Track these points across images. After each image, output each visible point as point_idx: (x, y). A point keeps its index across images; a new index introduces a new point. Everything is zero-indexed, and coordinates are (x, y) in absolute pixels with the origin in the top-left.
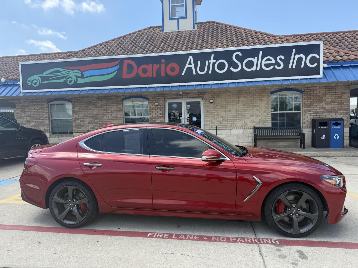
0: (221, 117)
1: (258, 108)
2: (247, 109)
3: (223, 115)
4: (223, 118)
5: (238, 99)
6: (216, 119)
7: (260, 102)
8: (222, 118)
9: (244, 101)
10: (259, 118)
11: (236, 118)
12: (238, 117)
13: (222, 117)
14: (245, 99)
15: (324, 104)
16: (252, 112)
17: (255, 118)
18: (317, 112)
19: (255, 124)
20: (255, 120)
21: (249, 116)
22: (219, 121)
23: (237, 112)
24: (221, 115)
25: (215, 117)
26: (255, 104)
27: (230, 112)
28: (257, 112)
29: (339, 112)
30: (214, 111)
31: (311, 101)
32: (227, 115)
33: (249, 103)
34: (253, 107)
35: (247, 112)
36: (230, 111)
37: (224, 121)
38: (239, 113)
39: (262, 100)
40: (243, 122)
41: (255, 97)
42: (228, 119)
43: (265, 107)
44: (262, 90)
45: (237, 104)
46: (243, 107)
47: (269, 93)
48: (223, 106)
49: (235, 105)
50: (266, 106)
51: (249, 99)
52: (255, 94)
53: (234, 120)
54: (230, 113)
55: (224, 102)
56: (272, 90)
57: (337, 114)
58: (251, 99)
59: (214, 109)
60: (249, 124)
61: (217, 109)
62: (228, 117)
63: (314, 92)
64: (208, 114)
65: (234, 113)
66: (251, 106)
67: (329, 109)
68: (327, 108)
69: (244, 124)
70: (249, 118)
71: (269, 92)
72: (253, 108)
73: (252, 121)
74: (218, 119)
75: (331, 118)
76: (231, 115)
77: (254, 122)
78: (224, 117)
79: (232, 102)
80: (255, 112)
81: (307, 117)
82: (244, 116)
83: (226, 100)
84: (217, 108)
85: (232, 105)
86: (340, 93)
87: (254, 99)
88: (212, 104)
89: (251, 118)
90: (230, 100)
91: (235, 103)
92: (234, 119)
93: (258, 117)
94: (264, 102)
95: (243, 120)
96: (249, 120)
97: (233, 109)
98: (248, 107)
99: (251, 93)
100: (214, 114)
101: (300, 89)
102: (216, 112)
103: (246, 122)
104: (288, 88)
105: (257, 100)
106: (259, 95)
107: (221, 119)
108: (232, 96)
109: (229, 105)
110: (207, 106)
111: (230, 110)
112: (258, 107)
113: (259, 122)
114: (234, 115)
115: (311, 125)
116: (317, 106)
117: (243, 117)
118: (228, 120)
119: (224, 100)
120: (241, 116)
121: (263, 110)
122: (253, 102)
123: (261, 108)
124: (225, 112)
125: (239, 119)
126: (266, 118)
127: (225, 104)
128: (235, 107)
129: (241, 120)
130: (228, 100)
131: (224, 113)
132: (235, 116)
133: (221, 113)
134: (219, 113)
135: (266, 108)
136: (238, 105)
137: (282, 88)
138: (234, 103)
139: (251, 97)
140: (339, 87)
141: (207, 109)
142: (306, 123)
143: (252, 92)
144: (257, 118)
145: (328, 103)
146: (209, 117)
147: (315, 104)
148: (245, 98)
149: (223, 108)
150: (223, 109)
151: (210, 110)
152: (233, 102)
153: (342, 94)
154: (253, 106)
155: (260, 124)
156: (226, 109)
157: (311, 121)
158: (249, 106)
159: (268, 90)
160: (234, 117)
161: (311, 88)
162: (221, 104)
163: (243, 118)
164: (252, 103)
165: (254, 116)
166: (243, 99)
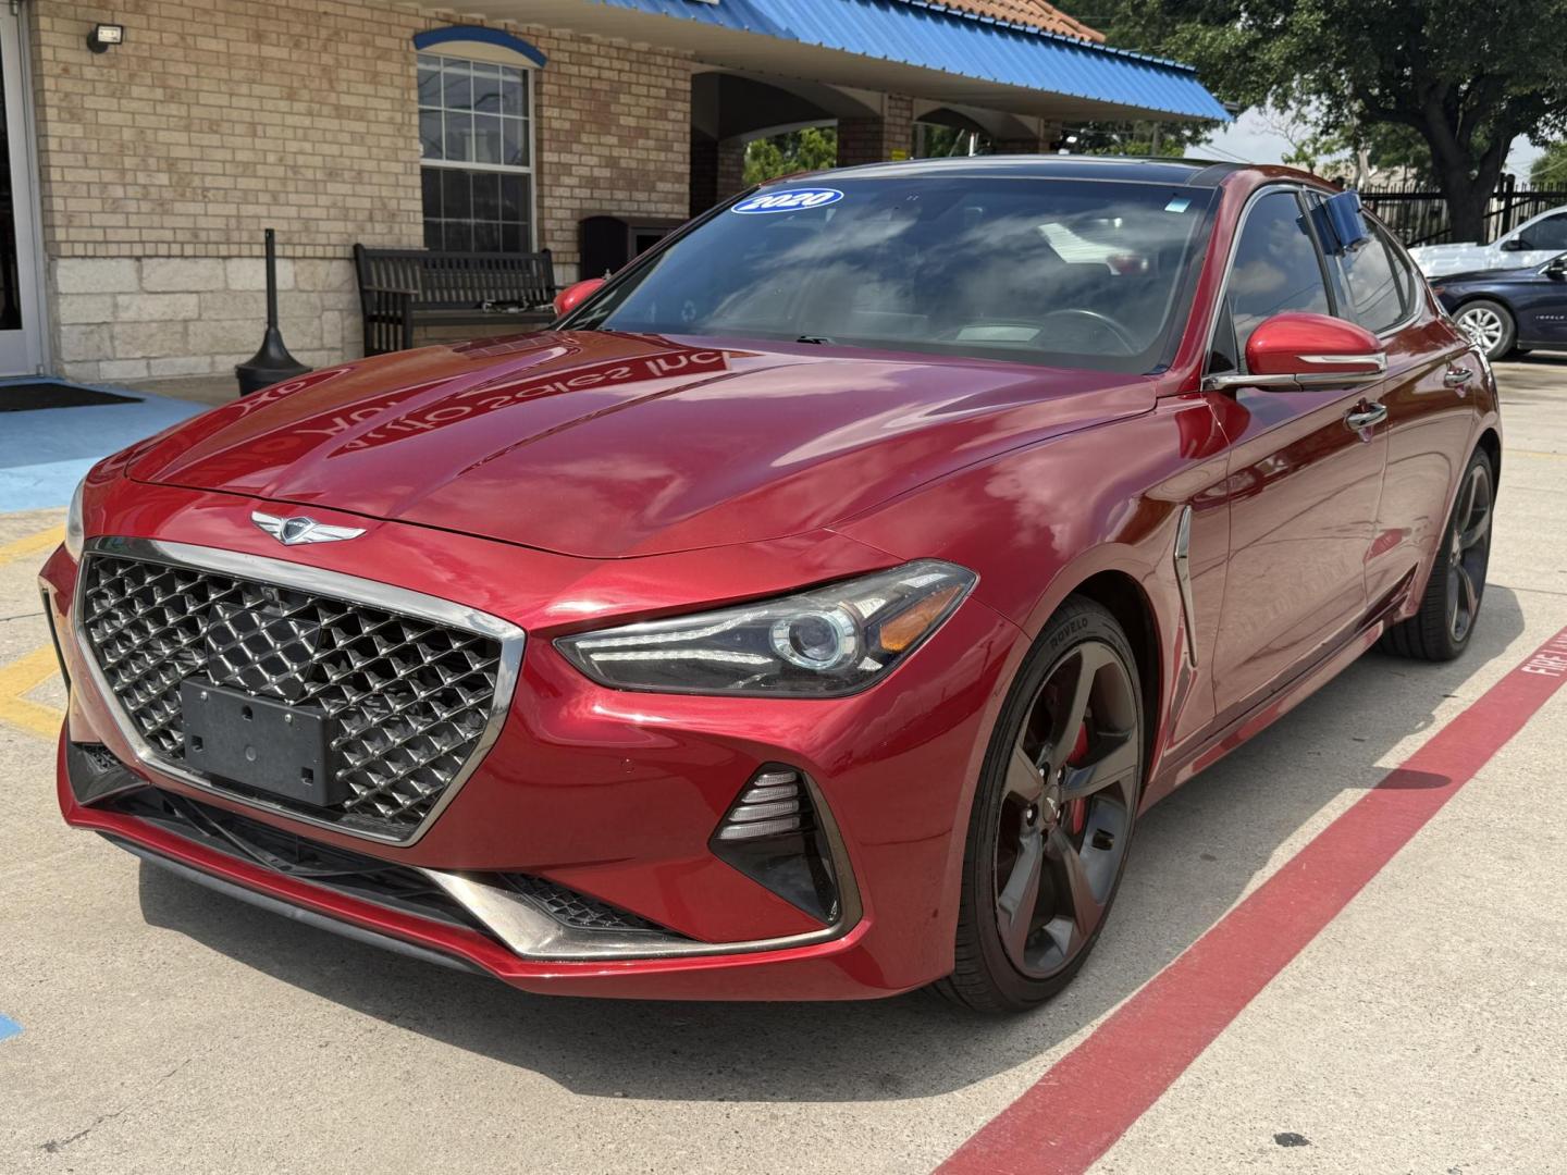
0: (163, 165)
1: (360, 127)
2: (307, 122)
3: (176, 152)
4: (175, 178)
5: (256, 47)
6: (129, 177)
7: (369, 89)
8: (169, 171)
9: (290, 68)
10: (368, 190)
11: (252, 184)
12: (261, 170)
13: (171, 165)
14: (295, 57)
15: (614, 140)
16: (335, 150)
17: (346, 189)
18: (592, 183)
19: (351, 227)
20: (350, 202)
21: (320, 175)
22: (154, 192)
23: (254, 135)
24: (162, 152)
25: (129, 162)
26: (346, 100)
27: (216, 132)
28: (356, 151)
29: (661, 186)
30: (117, 118)
31: (575, 116)
32: (196, 153)
33: (316, 84)
34: (339, 117)
35: (308, 147)
36: (214, 127)
37: (183, 195)
38: (269, 145)
39: (376, 74)
40: (293, 212)
41: (343, 48)
42: (209, 182)
43: (391, 121)
44: (376, 13)
45: (254, 82)
46: (283, 105)
47: (407, 40)
48: (172, 82)
49: (244, 89)
50: (398, 117)
51: (316, 61)
52: (343, 34)
53: (245, 191)
54: (215, 140)
55: (179, 54)
56: (421, 25)
57: (654, 196)
58: (327, 59)
59: (113, 95)
60: (323, 226)
61: (134, 105)
62: (208, 167)
63: (583, 68)
64: (78, 131)
65: (238, 141)
66: (326, 110)
67: (631, 169)
68: (623, 163)
69: (296, 226)
70: (321, 186)
71: (409, 33)
72: (334, 124)
73: (334, 205)
74: (142, 178)
75: (636, 215)
76: (220, 155)
77: (346, 219)
78: (184, 167)
79: (223, 61)
80: (347, 151)
81: (557, 204)
82: (295, 168)
83: (190, 40)
84: (136, 91)
85: (224, 88)
86: (663, 93)
87: (338, 64)
88: (100, 59)
89: (331, 187)
90: (213, 45)
91: (243, 73)
92: (243, 183)
93: (361, 183)
94: (389, 92)
95: (293, 198)
96: (323, 200)
97: (235, 115)
98: (310, 114)
99: (324, 20)
100: (116, 137)
101: (532, 41)
102: (130, 123)
103: (304, 213)
104: (487, 24)
105: (353, 75)
106: (365, 44)
107: (163, 179)
108: (220, 18)
109: (207, 85)
110: (66, 70)
111: (215, 117)
112: (361, 119)
113: (371, 219)
114: (241, 156)
115: (574, 247)
116: (595, 149)
117: (290, 174)
118: (205, 189)
119: (175, 39)
120: (280, 171)
121: (385, 142)
122: (335, 84)
123: (374, 128)
124: (188, 129)
125: (272, 185)
126: (401, 193)
127: (184, 69)
128: (243, 102)
129: (282, 198)
130: (204, 43)
131: (182, 137)
132: (246, 164)
133: (163, 136)
134: (150, 135)
135: (399, 130)
136: (257, 90)
137: (464, 21)
138: (238, 74)
139: (325, 49)
140: (659, 60)
141: (67, 95)
142: (557, 235)
143: (325, 13)
144: (359, 189)
145: (627, 140)
146: (80, 157)
147: (585, 138)
148: (297, 45)
149: (172, 97)
150: (173, 109)
151: (89, 103)
152: (230, 67)
153: (668, 98)
154: (340, 112)
155: (373, 229)
156: (196, 112)
157: (573, 225)
158: (316, 107)
159: (403, 19)
160: (241, 169)
161: (574, 47)
162: (157, 65)
163: (291, 188)
164: (332, 89)
165: (347, 175)
166: (283, 53)
